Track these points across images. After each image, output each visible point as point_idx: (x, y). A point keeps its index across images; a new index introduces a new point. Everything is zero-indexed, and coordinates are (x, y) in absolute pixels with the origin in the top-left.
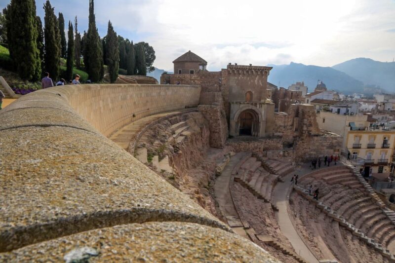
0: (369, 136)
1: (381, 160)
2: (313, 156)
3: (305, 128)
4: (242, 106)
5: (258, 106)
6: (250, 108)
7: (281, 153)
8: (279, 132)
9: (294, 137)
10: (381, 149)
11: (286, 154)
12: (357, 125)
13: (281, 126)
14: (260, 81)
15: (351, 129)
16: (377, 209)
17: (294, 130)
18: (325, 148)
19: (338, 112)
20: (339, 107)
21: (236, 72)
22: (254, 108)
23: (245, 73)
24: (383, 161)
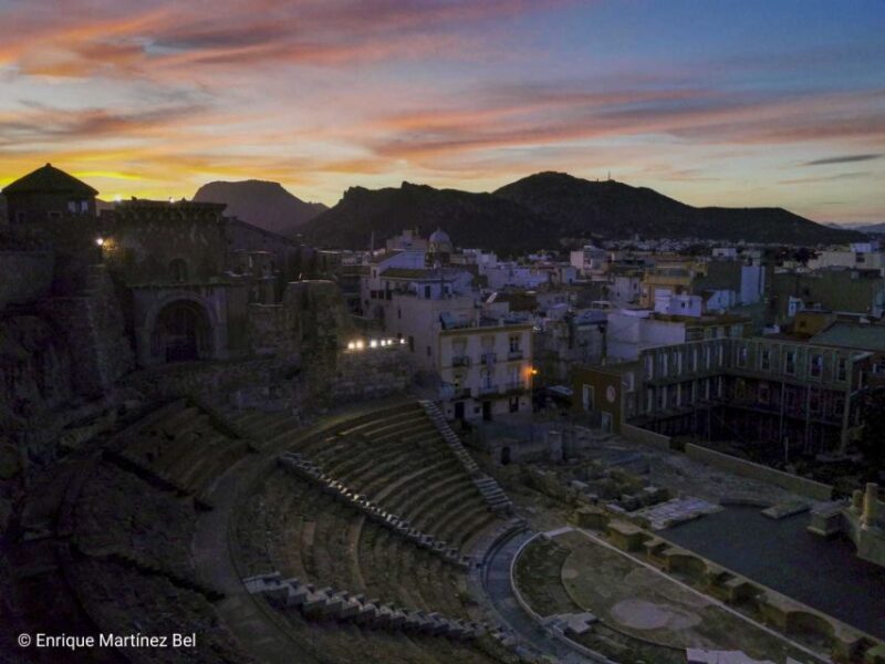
0: (483, 339)
1: (512, 384)
2: (353, 391)
3: (321, 332)
4: (161, 294)
5: (204, 291)
6: (184, 297)
7: (266, 391)
8: (267, 346)
9: (303, 354)
10: (509, 363)
11: (278, 392)
12: (455, 317)
13: (269, 332)
14: (202, 236)
15: (444, 326)
16: (463, 480)
17: (301, 338)
18: (374, 370)
19: (428, 294)
20: (429, 282)
21: (136, 217)
22: (193, 296)
23: (160, 218)
24: (515, 387)
